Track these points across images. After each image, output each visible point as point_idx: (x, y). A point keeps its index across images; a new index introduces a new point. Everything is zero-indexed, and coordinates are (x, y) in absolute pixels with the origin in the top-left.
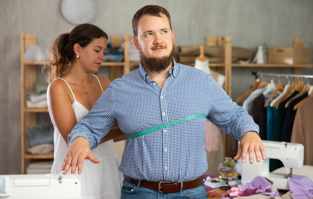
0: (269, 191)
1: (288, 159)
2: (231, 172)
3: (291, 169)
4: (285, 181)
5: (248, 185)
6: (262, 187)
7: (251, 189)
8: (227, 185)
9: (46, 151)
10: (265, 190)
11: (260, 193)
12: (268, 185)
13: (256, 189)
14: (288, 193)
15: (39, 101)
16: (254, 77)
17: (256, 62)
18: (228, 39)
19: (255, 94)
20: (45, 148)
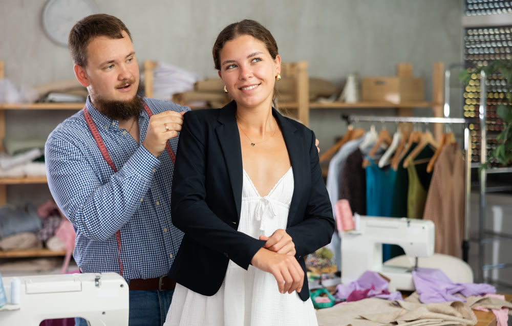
0: (385, 292)
1: (411, 244)
2: (326, 265)
3: (417, 259)
4: (409, 276)
5: (353, 286)
6: (376, 288)
7: (360, 291)
8: (320, 287)
9: (25, 244)
10: (380, 292)
11: (374, 296)
12: (383, 283)
13: (368, 291)
14: (414, 294)
15: (13, 166)
16: (344, 123)
17: (344, 101)
18: (303, 65)
19: (347, 148)
20: (23, 240)
